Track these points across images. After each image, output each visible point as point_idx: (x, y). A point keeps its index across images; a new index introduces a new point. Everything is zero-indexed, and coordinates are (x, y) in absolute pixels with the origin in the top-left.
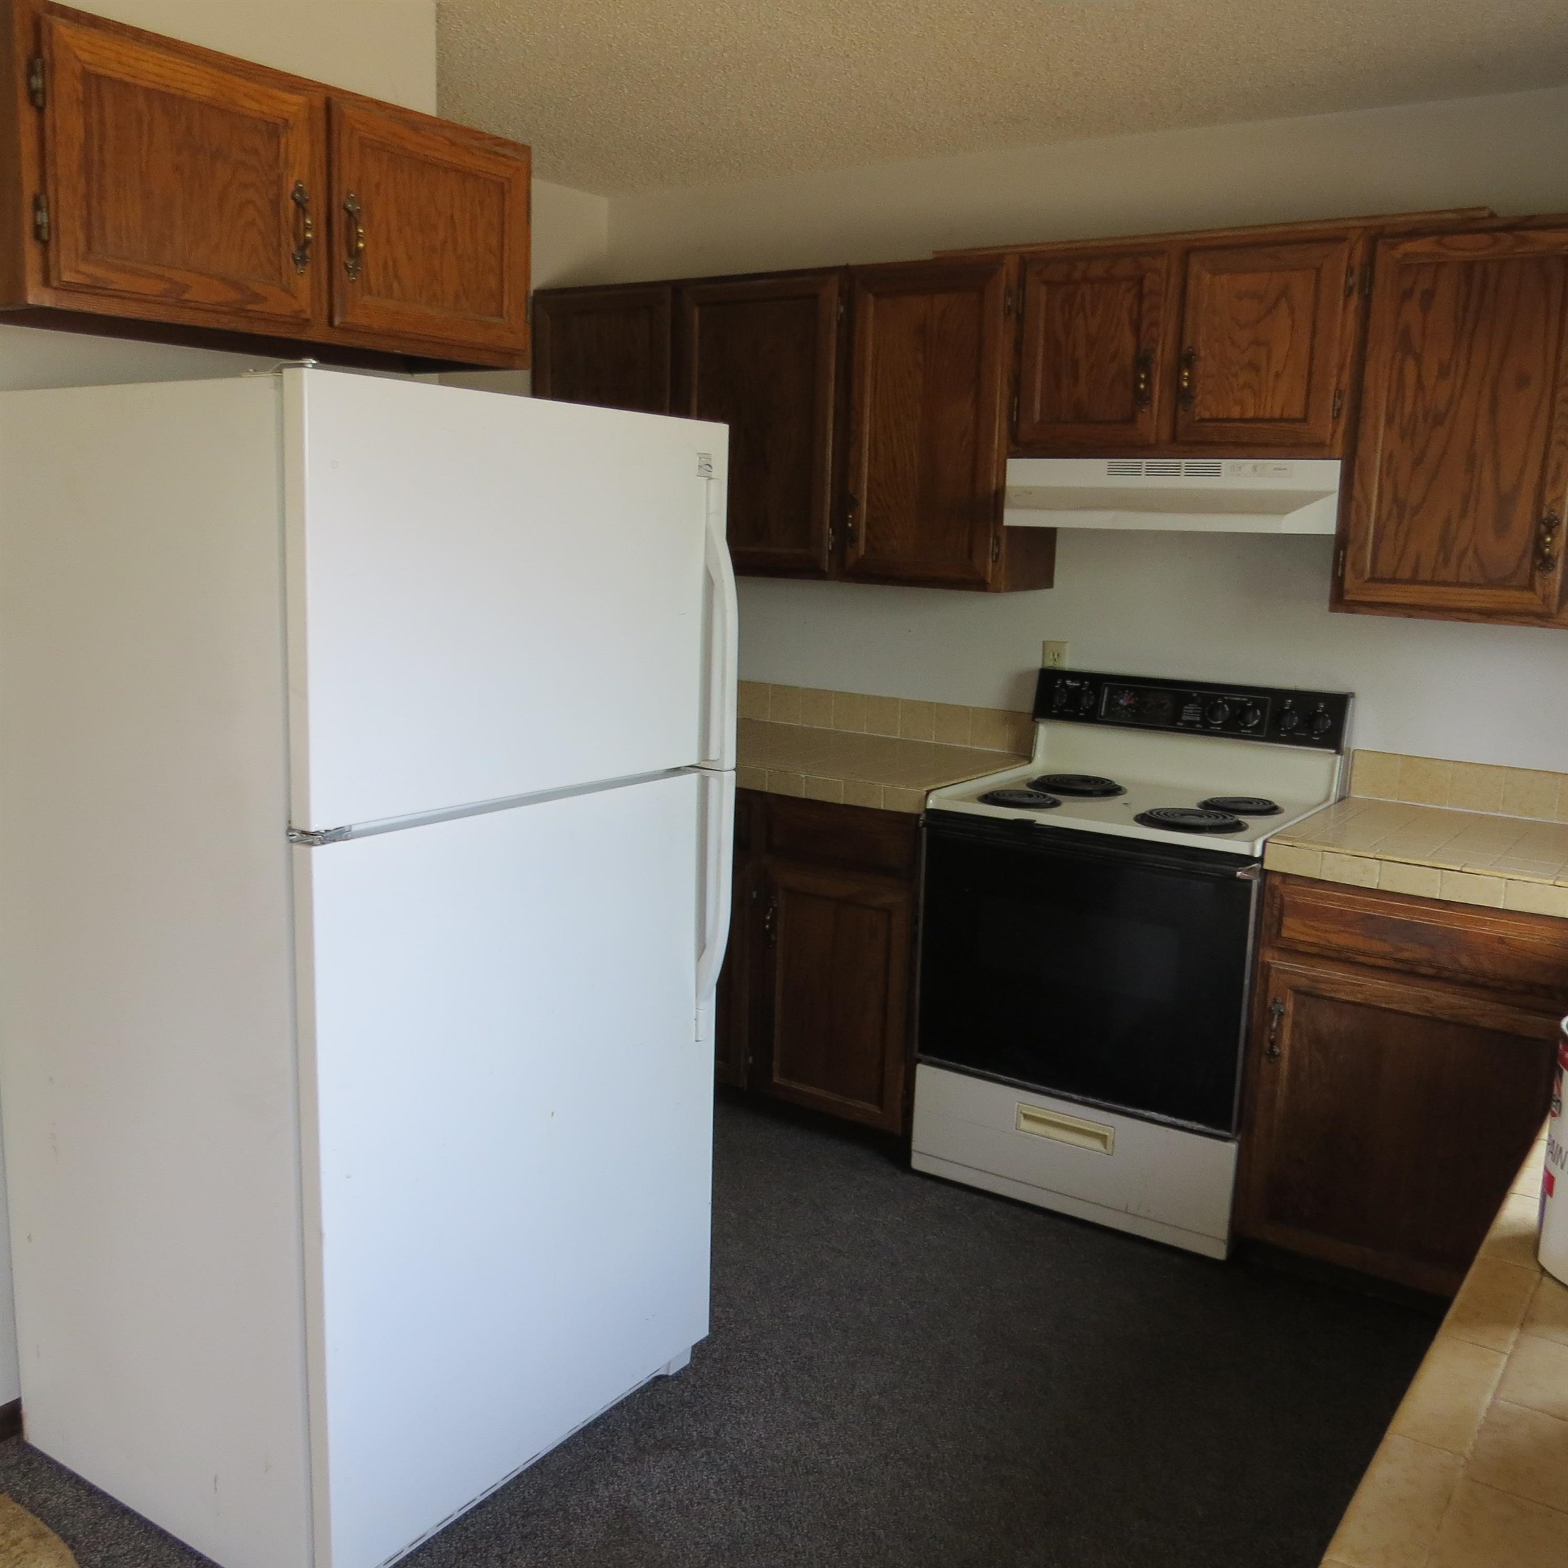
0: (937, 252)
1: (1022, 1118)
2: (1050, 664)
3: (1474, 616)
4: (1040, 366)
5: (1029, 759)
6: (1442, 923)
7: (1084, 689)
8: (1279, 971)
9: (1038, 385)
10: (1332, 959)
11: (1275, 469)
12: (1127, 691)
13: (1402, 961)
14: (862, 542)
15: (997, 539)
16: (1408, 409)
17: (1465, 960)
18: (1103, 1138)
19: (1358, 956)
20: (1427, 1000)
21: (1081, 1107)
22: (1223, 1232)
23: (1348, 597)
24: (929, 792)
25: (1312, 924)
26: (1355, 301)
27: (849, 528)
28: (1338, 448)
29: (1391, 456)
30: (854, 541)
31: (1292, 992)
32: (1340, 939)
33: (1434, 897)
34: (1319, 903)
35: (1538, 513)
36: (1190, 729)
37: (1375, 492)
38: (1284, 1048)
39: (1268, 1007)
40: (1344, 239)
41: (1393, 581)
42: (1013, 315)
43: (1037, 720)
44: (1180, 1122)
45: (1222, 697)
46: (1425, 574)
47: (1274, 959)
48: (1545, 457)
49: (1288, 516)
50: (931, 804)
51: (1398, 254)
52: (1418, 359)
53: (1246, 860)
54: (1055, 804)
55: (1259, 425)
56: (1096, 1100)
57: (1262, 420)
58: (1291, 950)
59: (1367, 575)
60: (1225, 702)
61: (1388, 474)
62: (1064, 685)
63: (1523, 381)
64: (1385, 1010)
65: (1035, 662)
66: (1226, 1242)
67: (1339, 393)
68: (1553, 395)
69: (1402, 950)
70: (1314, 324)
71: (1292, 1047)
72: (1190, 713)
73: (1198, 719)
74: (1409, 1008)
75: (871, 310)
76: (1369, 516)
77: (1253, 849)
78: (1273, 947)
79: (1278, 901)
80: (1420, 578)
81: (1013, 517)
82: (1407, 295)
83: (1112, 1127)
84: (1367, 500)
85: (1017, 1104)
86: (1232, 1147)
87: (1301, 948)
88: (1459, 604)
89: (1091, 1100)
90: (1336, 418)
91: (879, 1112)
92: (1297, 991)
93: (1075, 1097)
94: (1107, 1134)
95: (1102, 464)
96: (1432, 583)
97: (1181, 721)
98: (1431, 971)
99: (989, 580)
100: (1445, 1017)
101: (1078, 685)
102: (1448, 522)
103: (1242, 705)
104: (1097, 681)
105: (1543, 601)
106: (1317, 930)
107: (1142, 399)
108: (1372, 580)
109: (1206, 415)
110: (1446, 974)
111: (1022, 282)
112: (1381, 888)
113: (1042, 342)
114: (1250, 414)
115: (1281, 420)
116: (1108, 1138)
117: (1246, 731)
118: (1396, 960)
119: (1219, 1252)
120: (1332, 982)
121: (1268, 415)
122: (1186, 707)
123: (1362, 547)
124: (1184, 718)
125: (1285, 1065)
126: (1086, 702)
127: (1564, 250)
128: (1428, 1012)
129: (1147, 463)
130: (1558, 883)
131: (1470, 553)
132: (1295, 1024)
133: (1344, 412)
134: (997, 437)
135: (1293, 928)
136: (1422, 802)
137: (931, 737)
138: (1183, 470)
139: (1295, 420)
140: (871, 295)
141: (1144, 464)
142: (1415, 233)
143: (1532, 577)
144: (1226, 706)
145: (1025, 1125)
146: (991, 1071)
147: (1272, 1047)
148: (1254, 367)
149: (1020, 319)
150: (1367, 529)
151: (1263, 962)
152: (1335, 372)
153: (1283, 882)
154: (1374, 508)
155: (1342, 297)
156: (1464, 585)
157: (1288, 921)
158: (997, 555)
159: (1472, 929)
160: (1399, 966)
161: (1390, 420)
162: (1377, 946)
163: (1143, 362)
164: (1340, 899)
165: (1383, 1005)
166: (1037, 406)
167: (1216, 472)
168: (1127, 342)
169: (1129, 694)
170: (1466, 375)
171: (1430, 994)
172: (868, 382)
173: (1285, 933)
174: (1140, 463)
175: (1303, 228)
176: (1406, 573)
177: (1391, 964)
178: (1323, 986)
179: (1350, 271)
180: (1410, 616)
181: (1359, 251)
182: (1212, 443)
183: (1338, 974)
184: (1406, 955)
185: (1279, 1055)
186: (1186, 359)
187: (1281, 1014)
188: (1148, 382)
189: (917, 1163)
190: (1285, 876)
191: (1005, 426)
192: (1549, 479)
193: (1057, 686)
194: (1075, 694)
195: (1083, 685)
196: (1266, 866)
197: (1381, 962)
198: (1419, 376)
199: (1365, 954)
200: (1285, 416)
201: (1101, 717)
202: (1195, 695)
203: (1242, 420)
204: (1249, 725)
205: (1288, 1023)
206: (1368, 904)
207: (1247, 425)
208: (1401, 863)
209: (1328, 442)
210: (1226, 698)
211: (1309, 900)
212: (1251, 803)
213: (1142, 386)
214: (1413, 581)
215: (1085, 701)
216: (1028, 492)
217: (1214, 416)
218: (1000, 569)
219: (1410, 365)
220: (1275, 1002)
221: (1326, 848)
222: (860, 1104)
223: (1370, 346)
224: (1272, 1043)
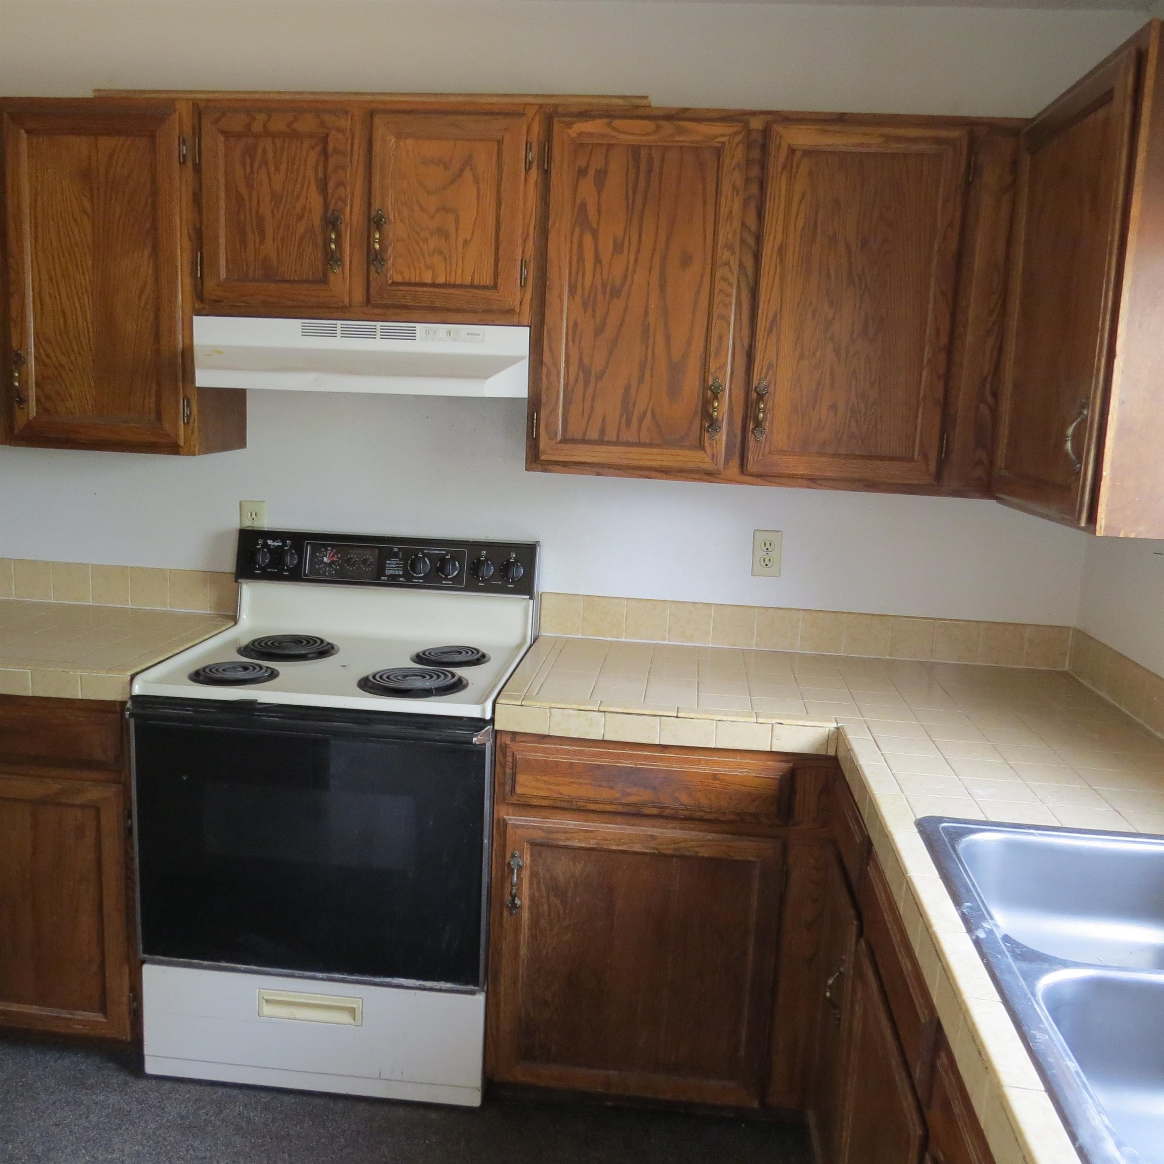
0: (99, 90)
1: (264, 1003)
2: (248, 523)
3: (654, 474)
4: (222, 221)
5: (234, 619)
6: (662, 766)
7: (286, 548)
8: (516, 826)
9: (222, 240)
10: (563, 809)
11: (468, 334)
12: (329, 548)
13: (628, 805)
14: (32, 404)
15: (187, 399)
16: (588, 283)
17: (684, 798)
18: (352, 1011)
19: (588, 804)
20: (653, 837)
21: (327, 983)
22: (477, 1081)
23: (542, 458)
24: (133, 677)
25: (544, 778)
26: (534, 174)
27: (15, 387)
28: (526, 317)
29: (576, 325)
30: (22, 401)
31: (529, 845)
32: (569, 790)
33: (655, 743)
34: (550, 758)
35: (704, 380)
36: (393, 582)
37: (563, 358)
38: (524, 901)
39: (507, 861)
40: (523, 114)
41: (584, 441)
42: (189, 163)
43: (240, 581)
44: (429, 984)
45: (422, 551)
46: (611, 435)
47: (508, 814)
48: (708, 330)
49: (489, 380)
50: (137, 689)
51: (573, 132)
52: (595, 233)
53: (478, 724)
54: (273, 675)
55: (451, 291)
56: (342, 976)
57: (454, 286)
58: (526, 806)
59: (559, 437)
60: (425, 555)
61: (573, 342)
62: (265, 545)
63: (686, 261)
64: (614, 851)
65: (233, 523)
66: (480, 1090)
67: (524, 263)
68: (712, 275)
69: (629, 795)
70: (499, 192)
71: (532, 898)
72: (393, 567)
73: (401, 573)
74: (637, 848)
75: (24, 146)
76: (559, 382)
77: (484, 711)
78: (508, 804)
79: (510, 759)
80: (606, 439)
81: (204, 378)
82: (582, 172)
83: (360, 998)
84: (556, 365)
85: (258, 990)
86: (480, 998)
87: (535, 802)
88: (642, 463)
89: (337, 976)
90: (523, 286)
91: (104, 1020)
92: (534, 844)
93: (320, 975)
94: (355, 1006)
95: (295, 324)
96: (616, 443)
97: (385, 576)
98: (655, 811)
99: (182, 443)
100: (669, 852)
101: (281, 544)
102: (628, 388)
103: (443, 560)
104: (299, 539)
105: (712, 459)
106: (549, 783)
107: (331, 259)
108: (564, 441)
109: (399, 279)
110: (667, 812)
111: (197, 131)
112: (607, 738)
113: (222, 195)
114: (441, 280)
115: (472, 286)
116: (356, 1009)
117: (447, 582)
118: (623, 804)
119: (473, 1099)
120: (565, 832)
121: (459, 282)
122: (388, 562)
123: (555, 409)
124: (388, 572)
125: (526, 915)
126: (290, 561)
127: (717, 142)
128: (654, 849)
129: (381, 326)
130: (760, 720)
131: (649, 415)
132: (534, 875)
133: (530, 282)
134: (180, 294)
135: (527, 785)
136: (603, 636)
137: (127, 601)
138: (378, 334)
139: (485, 287)
140: (23, 131)
141: (339, 326)
142: (585, 114)
143: (701, 439)
144: (426, 559)
145: (268, 1010)
146: (227, 961)
147: (513, 900)
148: (442, 232)
149: (197, 169)
150: (558, 391)
151: (498, 820)
152: (520, 242)
153: (513, 740)
154: (562, 373)
155: (523, 170)
156: (645, 445)
157: (521, 778)
158: (189, 417)
159: (687, 768)
160: (626, 809)
161: (573, 290)
162: (606, 793)
163: (331, 222)
164: (568, 752)
165: (614, 848)
166: (223, 263)
167: (411, 336)
168: (315, 200)
169: (332, 550)
170: (638, 251)
171: (655, 831)
172: (27, 227)
173: (519, 790)
174: (336, 324)
175: (483, 100)
176: (593, 435)
177: (620, 809)
178: (560, 836)
179: (528, 146)
180: (598, 474)
181: (536, 128)
182: (406, 307)
183: (570, 823)
184: (633, 799)
185: (520, 906)
186: (375, 222)
187: (520, 868)
188: (338, 242)
189: (152, 1067)
190: (514, 734)
191: (188, 280)
192: (713, 348)
193: (258, 547)
194: (277, 556)
195: (284, 544)
196: (497, 727)
197: (608, 808)
198: (596, 250)
199: (595, 802)
200: (476, 283)
201: (305, 575)
202: (396, 550)
203: (434, 285)
204: (449, 577)
205: (526, 874)
206: (595, 755)
207: (437, 290)
208: (623, 713)
209: (517, 310)
210: (426, 551)
211: (539, 756)
212: (460, 653)
213: (333, 246)
214: (600, 442)
215: (288, 559)
216: (220, 351)
217: (407, 280)
218: (192, 433)
219: (588, 239)
220: (513, 856)
221: (553, 705)
222: (80, 1015)
223: (552, 218)
224: (513, 897)
